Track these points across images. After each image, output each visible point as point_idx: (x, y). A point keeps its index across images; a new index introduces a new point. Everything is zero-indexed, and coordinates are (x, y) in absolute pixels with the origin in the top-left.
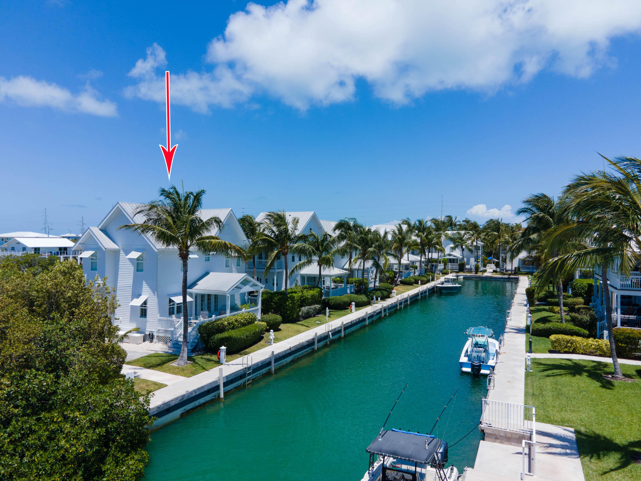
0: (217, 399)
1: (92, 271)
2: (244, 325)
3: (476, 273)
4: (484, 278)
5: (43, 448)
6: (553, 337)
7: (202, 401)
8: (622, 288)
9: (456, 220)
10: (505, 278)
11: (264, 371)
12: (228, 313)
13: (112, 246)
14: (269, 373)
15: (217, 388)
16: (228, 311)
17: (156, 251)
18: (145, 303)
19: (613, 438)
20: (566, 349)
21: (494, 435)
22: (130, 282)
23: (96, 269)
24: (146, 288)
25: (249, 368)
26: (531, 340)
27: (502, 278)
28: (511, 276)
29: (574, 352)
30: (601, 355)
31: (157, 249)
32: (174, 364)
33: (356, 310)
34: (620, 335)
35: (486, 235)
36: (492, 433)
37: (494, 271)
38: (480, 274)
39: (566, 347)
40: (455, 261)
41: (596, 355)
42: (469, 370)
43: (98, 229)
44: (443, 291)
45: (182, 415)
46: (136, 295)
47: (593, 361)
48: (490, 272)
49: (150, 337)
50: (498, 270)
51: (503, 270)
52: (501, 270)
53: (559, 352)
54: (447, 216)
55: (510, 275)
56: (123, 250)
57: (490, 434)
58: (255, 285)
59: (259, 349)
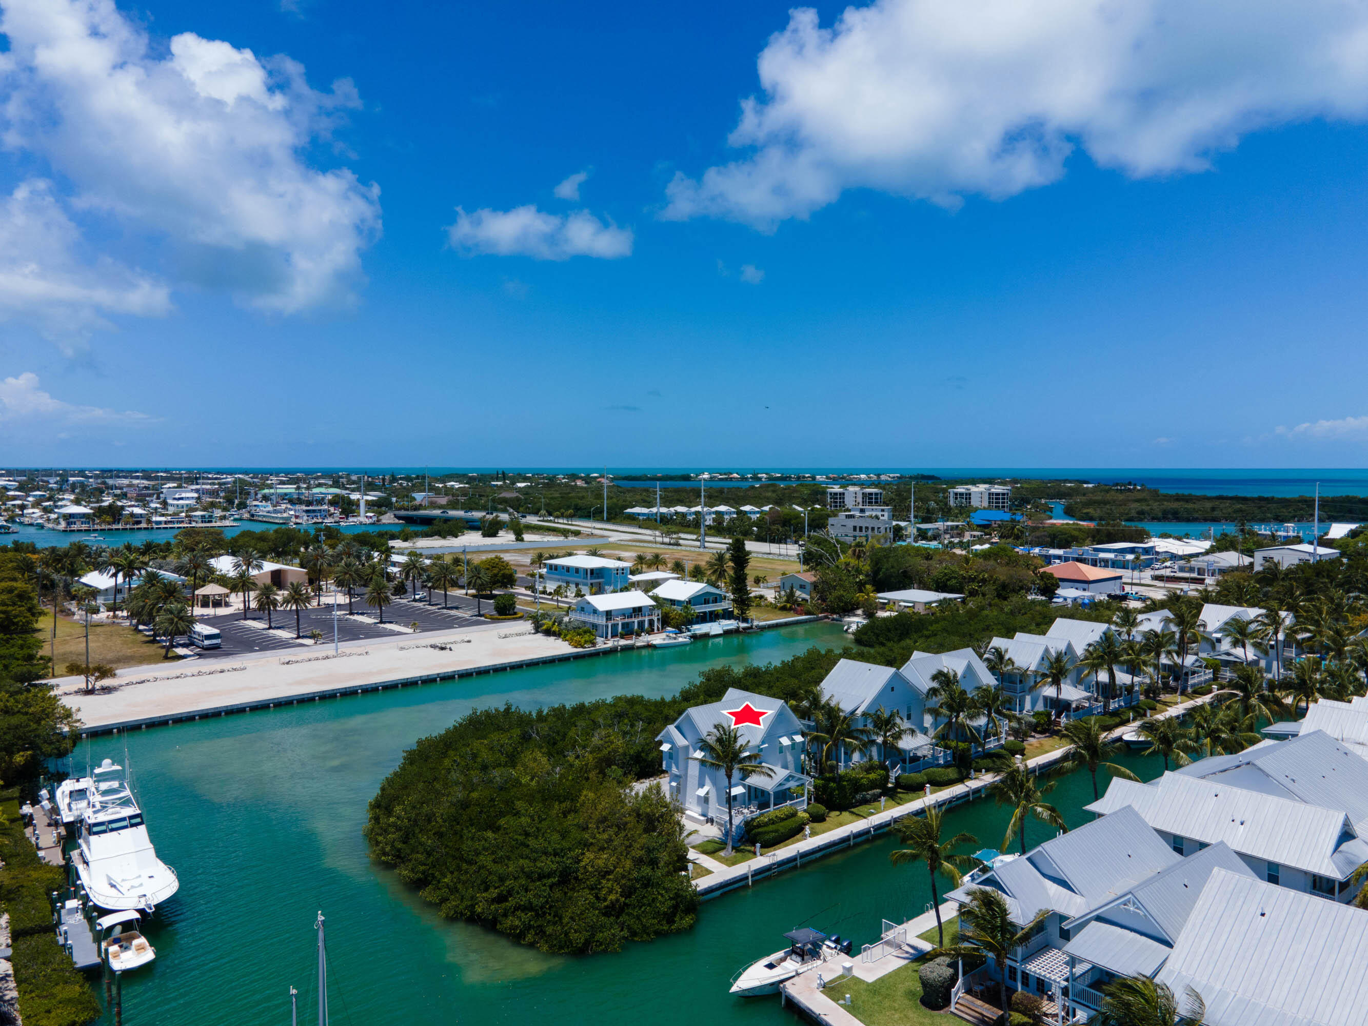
0: (747, 886)
2: (782, 820)
5: (649, 905)
7: (736, 886)
11: (791, 865)
12: (772, 808)
13: (684, 742)
14: (795, 867)
15: (747, 878)
16: (772, 806)
18: (707, 793)
22: (697, 773)
23: (672, 759)
24: (708, 780)
25: (774, 864)
32: (722, 854)
33: (931, 793)
43: (674, 726)
45: (721, 894)
46: (701, 785)
49: (711, 821)
56: (691, 746)
58: (800, 779)
59: (793, 843)
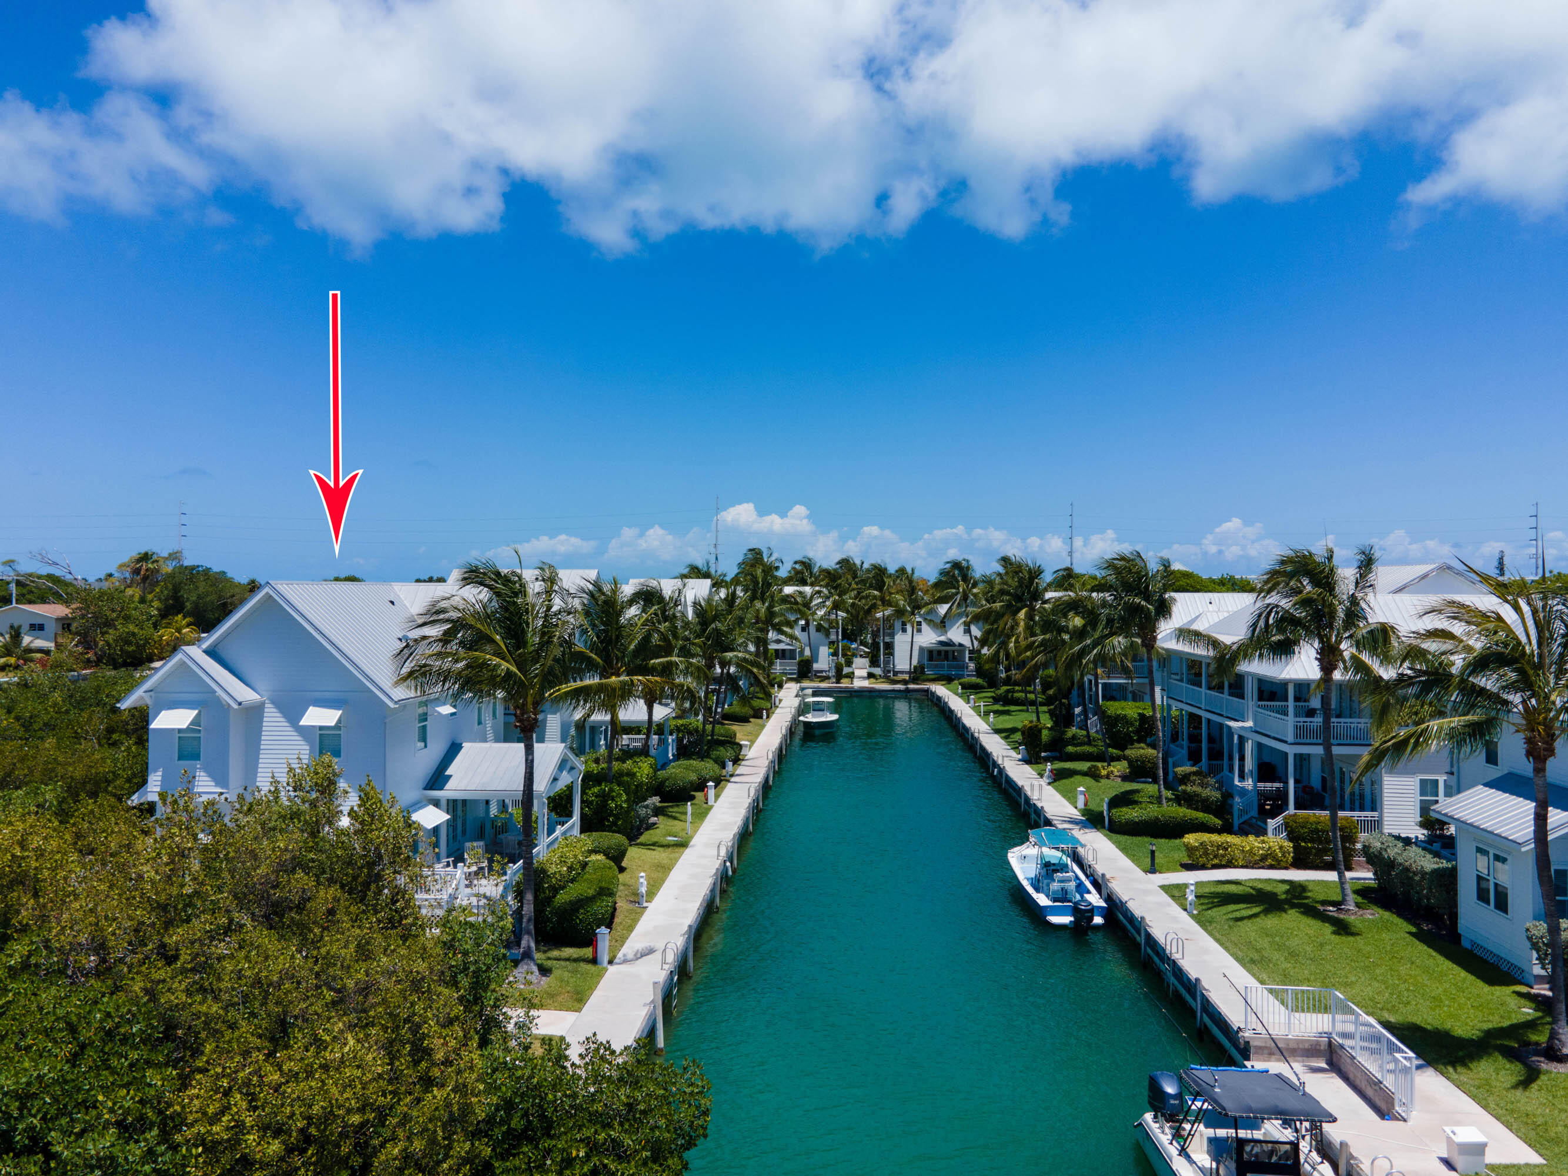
1: (181, 762)
2: (583, 867)
3: (838, 682)
4: (856, 691)
6: (1191, 839)
8: (1299, 740)
9: (773, 558)
10: (900, 691)
12: (541, 843)
13: (246, 694)
16: (543, 837)
17: (392, 705)
19: (1448, 1026)
20: (1216, 861)
21: (1266, 1047)
23: (196, 757)
25: (675, 972)
26: (1154, 848)
27: (893, 691)
28: (911, 686)
29: (1229, 865)
30: (1271, 867)
31: (396, 703)
34: (1302, 827)
35: (856, 598)
36: (1263, 1045)
37: (871, 676)
38: (845, 683)
39: (1216, 857)
40: (787, 654)
41: (1263, 868)
42: (1066, 920)
43: (200, 651)
44: (817, 732)
47: (1283, 882)
48: (864, 678)
50: (877, 671)
51: (889, 672)
52: (886, 671)
53: (1203, 867)
54: (750, 550)
55: (905, 682)
56: (273, 702)
57: (1260, 1048)
58: (572, 768)
59: (634, 921)
